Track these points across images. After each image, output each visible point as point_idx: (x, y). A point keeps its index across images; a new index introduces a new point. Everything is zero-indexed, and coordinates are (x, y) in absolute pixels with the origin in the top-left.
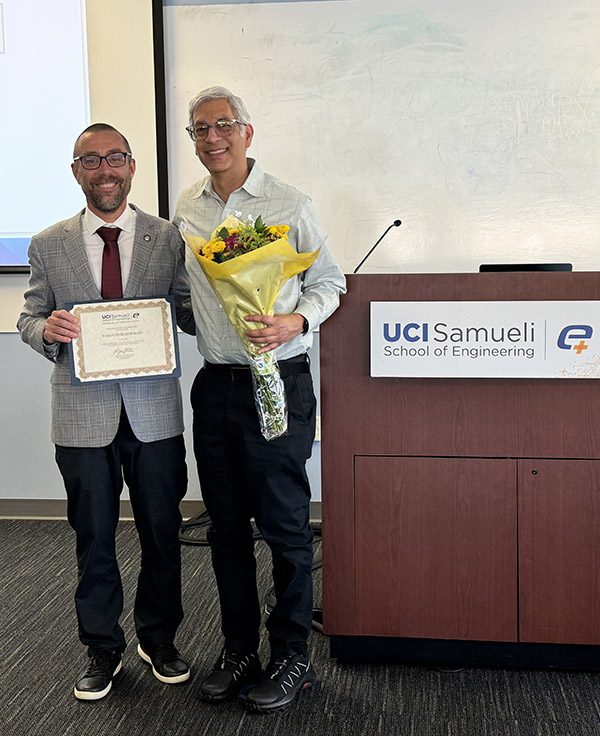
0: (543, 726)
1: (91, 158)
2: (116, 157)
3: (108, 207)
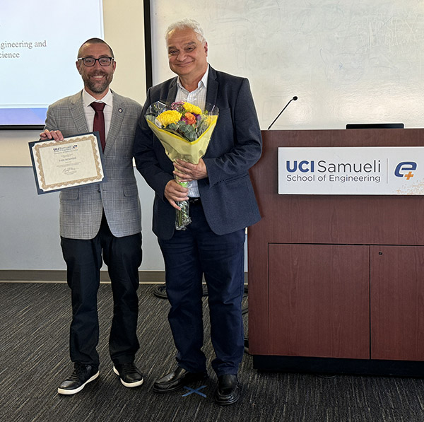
2: (105, 59)
3: (98, 90)
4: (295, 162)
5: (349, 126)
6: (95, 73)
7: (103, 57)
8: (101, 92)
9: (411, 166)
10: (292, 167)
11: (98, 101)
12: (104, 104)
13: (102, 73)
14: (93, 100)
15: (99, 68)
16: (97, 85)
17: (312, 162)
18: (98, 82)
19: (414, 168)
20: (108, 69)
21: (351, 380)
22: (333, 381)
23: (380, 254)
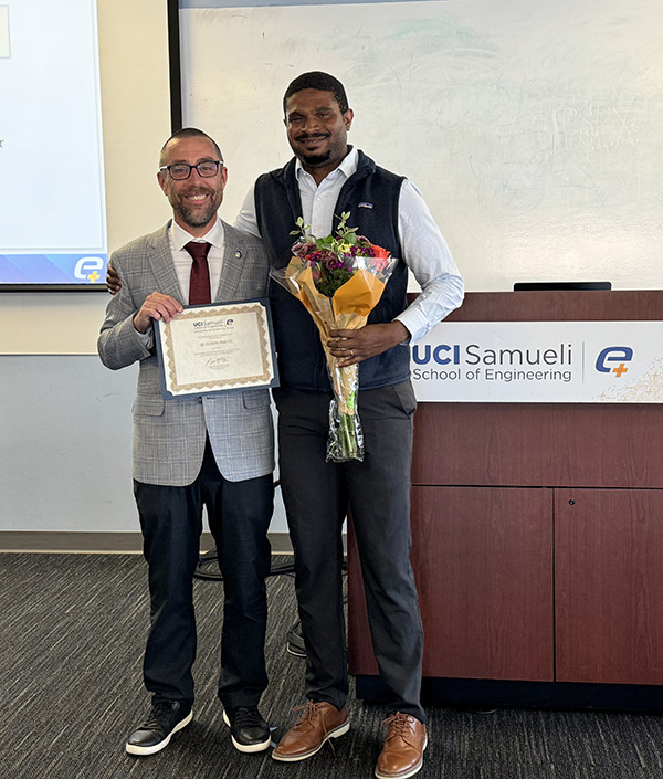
0: (581, 770)
1: (180, 167)
2: (207, 165)
3: (198, 221)
4: (428, 348)
5: (518, 287)
7: (205, 161)
8: (203, 225)
9: (623, 354)
11: (197, 240)
12: (208, 246)
13: (203, 190)
14: (189, 238)
15: (198, 183)
16: (195, 213)
17: (457, 348)
18: (198, 206)
19: (629, 357)
20: (213, 182)
21: (522, 718)
22: (491, 719)
23: (571, 502)
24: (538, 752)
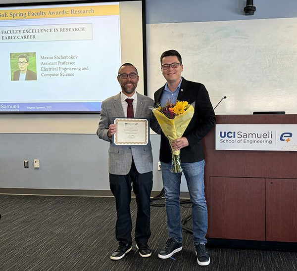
0: (274, 269)
1: (124, 75)
2: (132, 75)
3: (129, 92)
4: (225, 133)
5: (255, 113)
6: (127, 82)
7: (132, 73)
8: (131, 93)
9: (289, 135)
10: (223, 135)
11: (129, 98)
12: (133, 100)
13: (131, 82)
14: (127, 97)
15: (129, 80)
16: (128, 89)
17: (234, 133)
18: (129, 87)
19: (291, 136)
20: (134, 80)
21: (255, 252)
22: (245, 252)
23: (272, 183)
24: (260, 263)
